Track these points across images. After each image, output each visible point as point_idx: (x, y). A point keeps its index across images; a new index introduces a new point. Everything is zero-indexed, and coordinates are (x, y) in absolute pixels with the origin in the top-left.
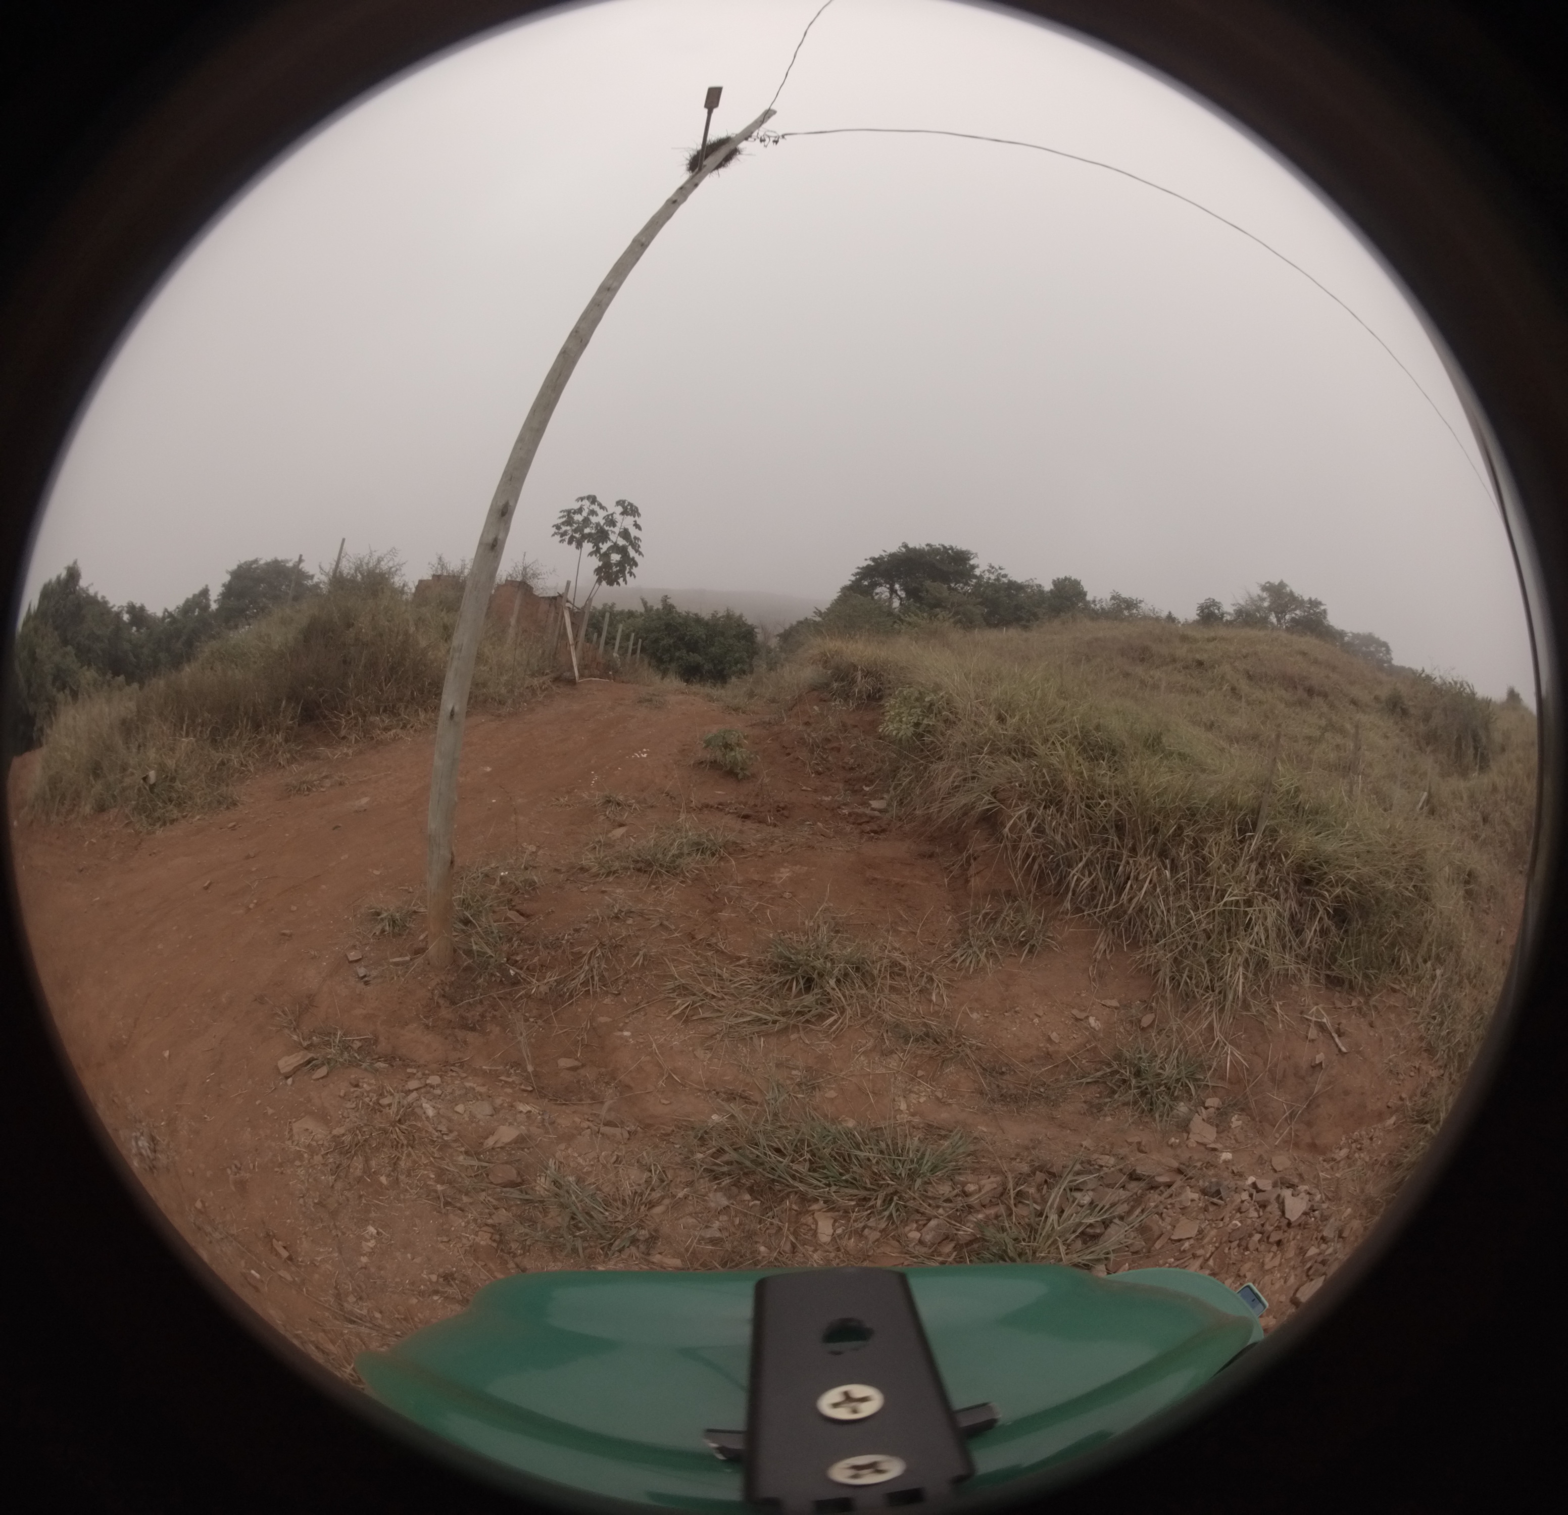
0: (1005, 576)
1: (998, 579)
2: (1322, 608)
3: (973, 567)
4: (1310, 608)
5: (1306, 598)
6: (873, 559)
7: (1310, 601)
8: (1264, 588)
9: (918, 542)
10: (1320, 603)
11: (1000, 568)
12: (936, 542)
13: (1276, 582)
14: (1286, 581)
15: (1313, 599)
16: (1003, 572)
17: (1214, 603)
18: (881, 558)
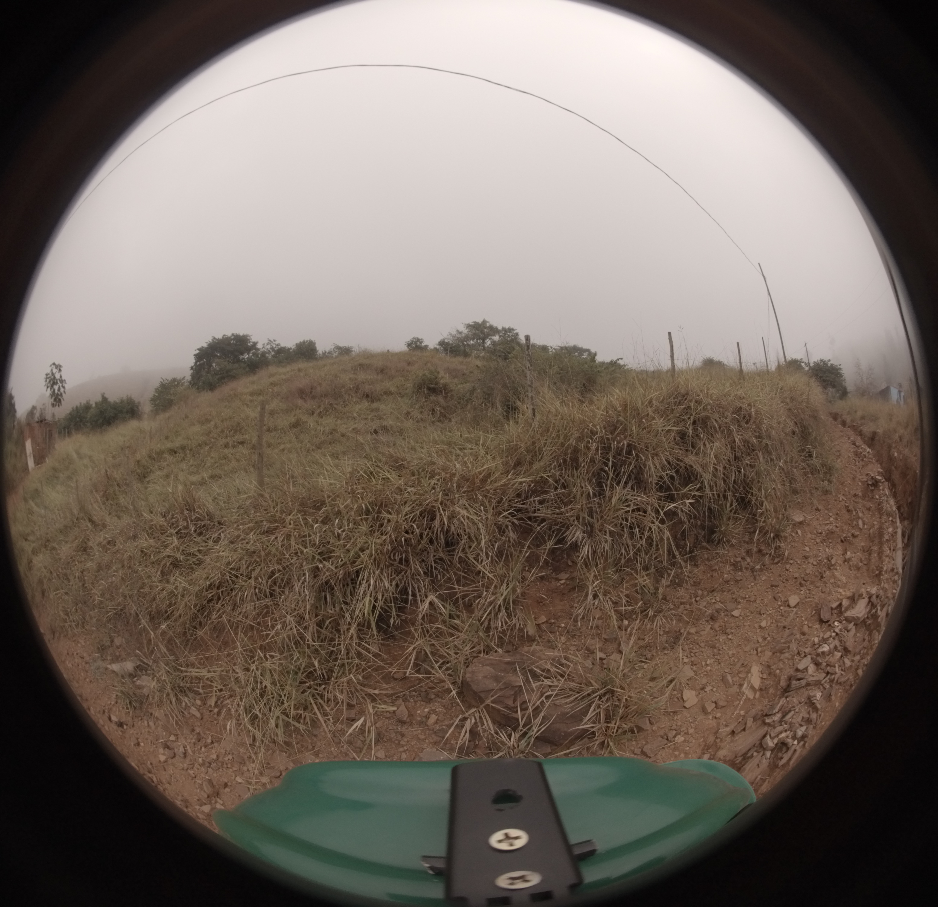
0: (278, 345)
2: (515, 332)
3: (255, 344)
4: (505, 334)
5: (500, 328)
6: (198, 349)
7: (504, 329)
8: (468, 326)
9: (219, 336)
10: (513, 329)
11: (274, 341)
12: (229, 334)
13: (480, 321)
14: (486, 319)
15: (507, 327)
16: (276, 343)
17: (419, 341)
18: (203, 347)
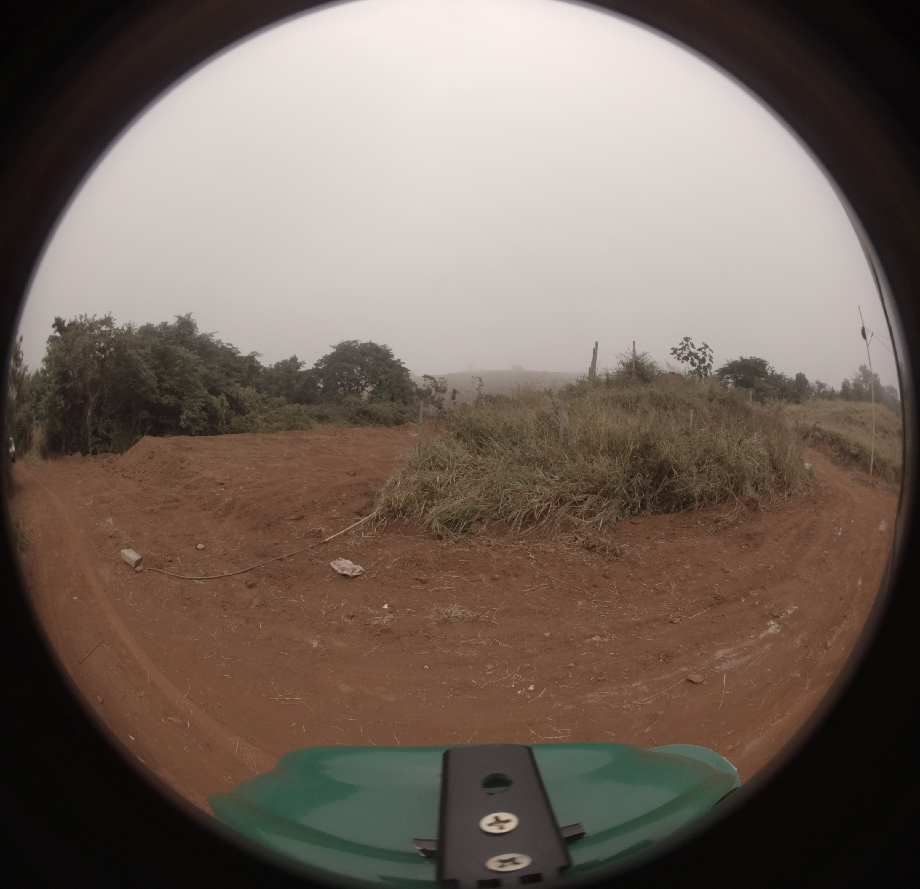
1: (772, 374)
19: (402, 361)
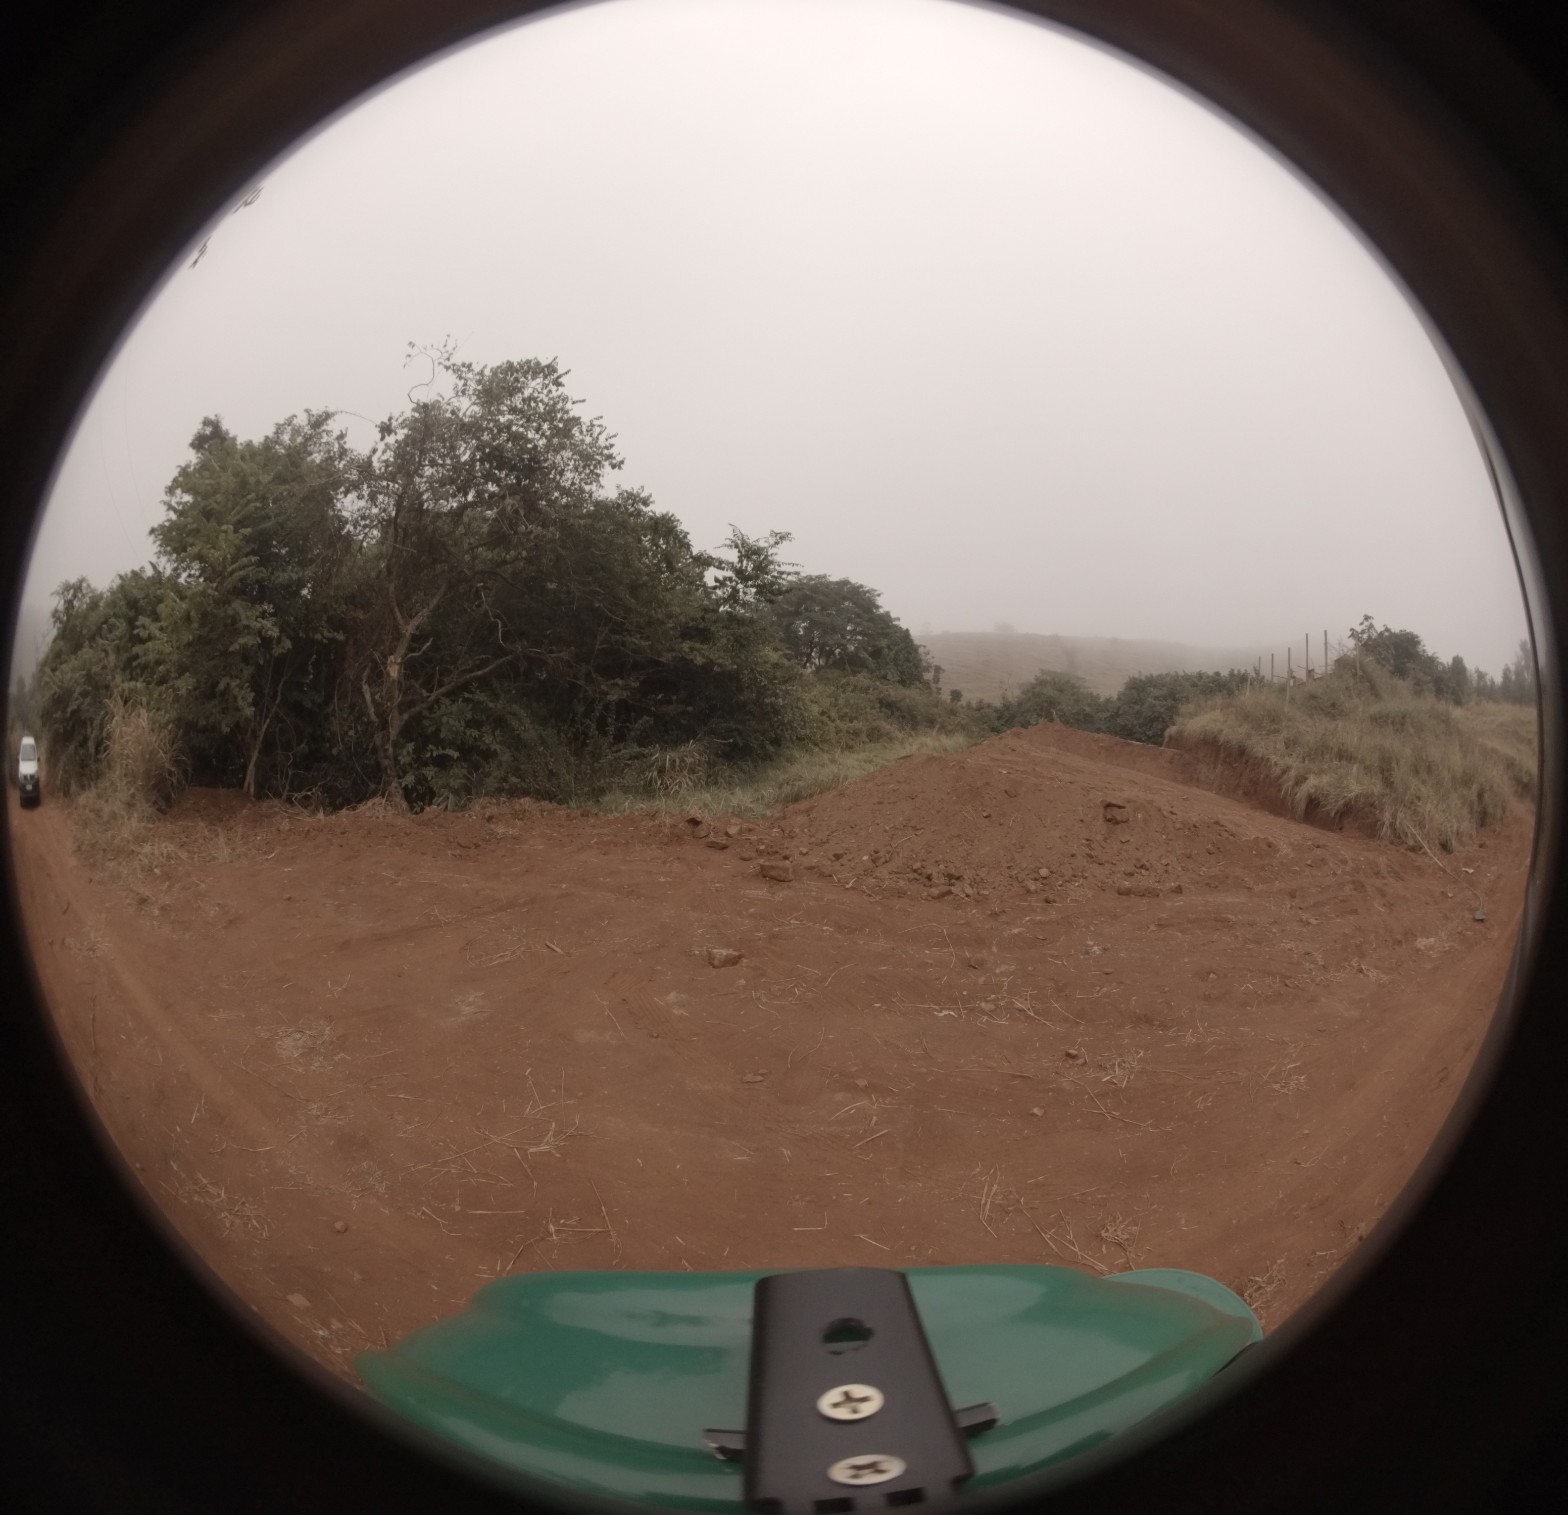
19: (893, 615)
